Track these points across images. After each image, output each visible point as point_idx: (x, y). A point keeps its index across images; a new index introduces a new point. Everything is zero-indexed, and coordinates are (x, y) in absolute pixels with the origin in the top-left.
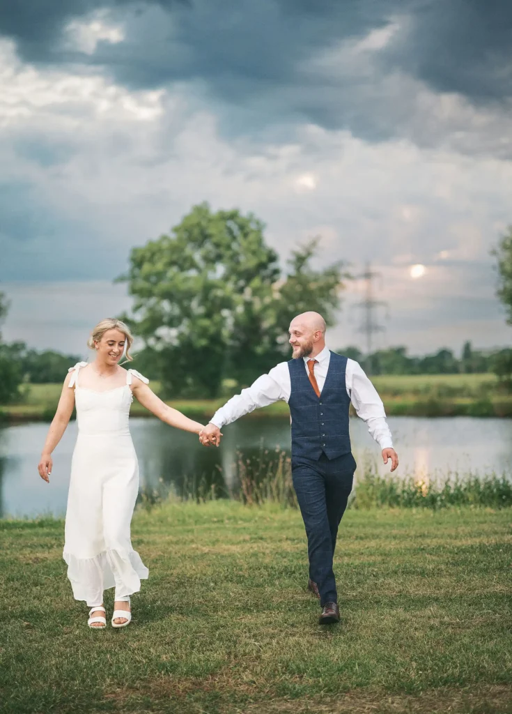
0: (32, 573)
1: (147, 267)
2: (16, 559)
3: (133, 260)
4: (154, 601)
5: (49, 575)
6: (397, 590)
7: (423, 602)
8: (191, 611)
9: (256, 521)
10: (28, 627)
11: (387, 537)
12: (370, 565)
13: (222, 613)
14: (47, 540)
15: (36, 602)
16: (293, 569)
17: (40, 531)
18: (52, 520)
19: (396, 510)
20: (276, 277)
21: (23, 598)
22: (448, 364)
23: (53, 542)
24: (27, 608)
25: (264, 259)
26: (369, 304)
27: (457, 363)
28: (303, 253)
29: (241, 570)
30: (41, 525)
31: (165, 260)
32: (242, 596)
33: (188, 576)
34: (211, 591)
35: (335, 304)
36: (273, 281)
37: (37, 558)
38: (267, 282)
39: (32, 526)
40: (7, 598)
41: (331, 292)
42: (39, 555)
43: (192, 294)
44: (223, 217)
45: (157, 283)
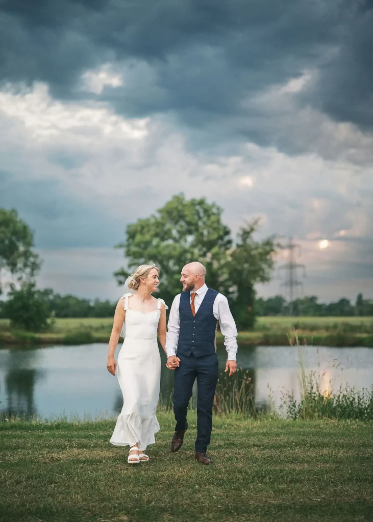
0: (48, 472)
1: (138, 238)
2: (36, 458)
3: (128, 233)
4: (149, 502)
5: (62, 474)
6: (355, 497)
8: (181, 512)
9: (226, 428)
11: (335, 446)
12: (327, 472)
13: (208, 515)
14: (62, 441)
15: (50, 500)
16: (264, 475)
17: (56, 433)
18: (66, 424)
19: (334, 421)
20: (229, 246)
21: (39, 496)
22: (346, 309)
23: (66, 443)
24: (42, 506)
25: (221, 233)
26: (291, 266)
27: (353, 308)
28: (248, 229)
29: (220, 473)
30: (58, 427)
31: (152, 232)
32: (223, 499)
33: (176, 478)
34: (197, 493)
35: (270, 265)
36: (228, 249)
37: (53, 458)
38: (223, 249)
39: (50, 428)
40: (26, 495)
41: (268, 257)
42: (55, 455)
43: (170, 257)
44: (193, 203)
45: (145, 248)
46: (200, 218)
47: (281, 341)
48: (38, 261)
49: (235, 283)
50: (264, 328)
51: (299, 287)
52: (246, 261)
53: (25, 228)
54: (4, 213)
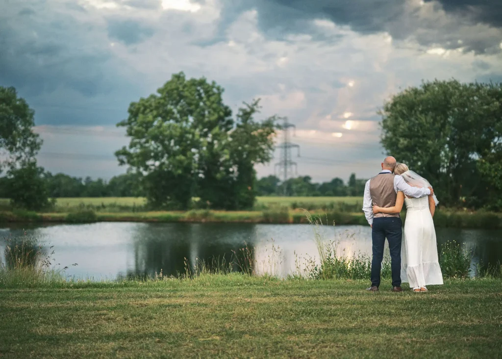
1: (141, 117)
6: (378, 323)
7: (397, 330)
10: (159, 342)
19: (351, 280)
20: (230, 126)
22: (339, 189)
24: (153, 332)
25: (222, 114)
26: (286, 146)
27: (345, 188)
28: (248, 110)
31: (154, 112)
35: (270, 146)
36: (228, 129)
38: (224, 130)
41: (269, 137)
43: (171, 137)
44: (194, 83)
45: (147, 128)
46: (201, 98)
47: (280, 219)
48: (38, 140)
49: (235, 163)
50: (264, 207)
51: (294, 167)
52: (246, 143)
53: (25, 106)
54: (3, 91)
